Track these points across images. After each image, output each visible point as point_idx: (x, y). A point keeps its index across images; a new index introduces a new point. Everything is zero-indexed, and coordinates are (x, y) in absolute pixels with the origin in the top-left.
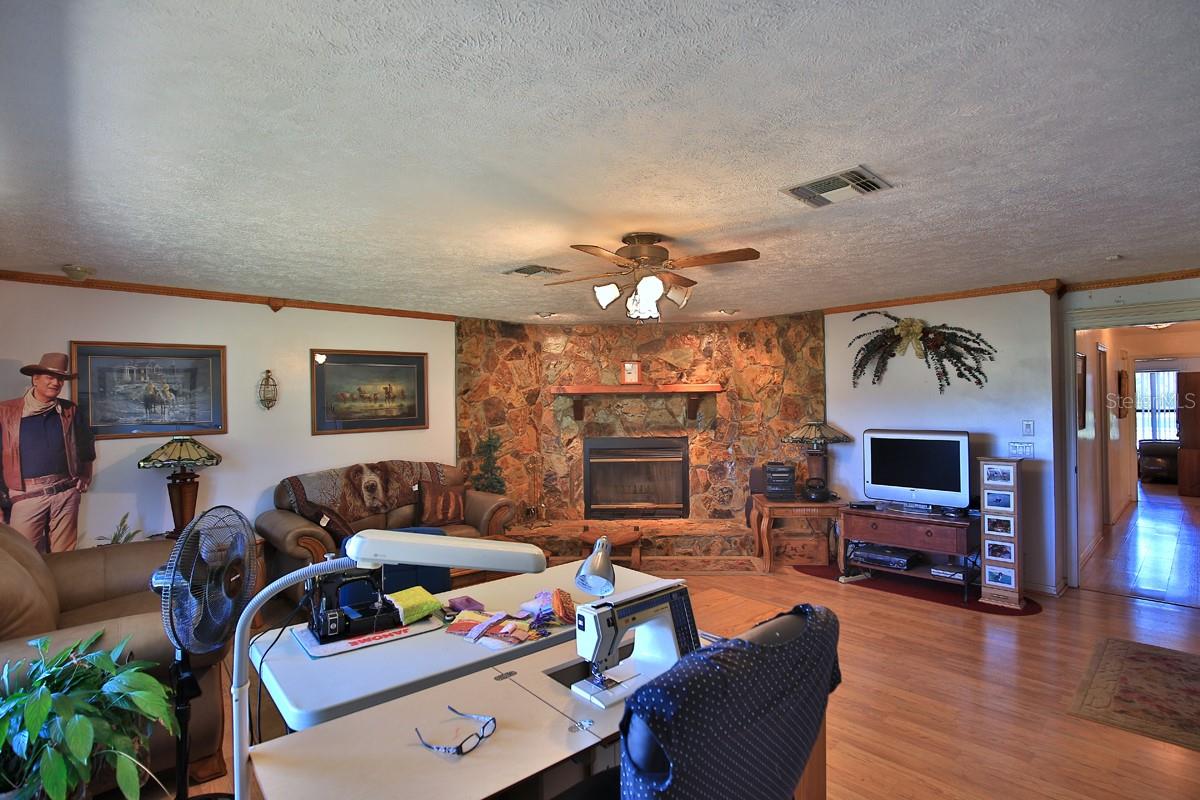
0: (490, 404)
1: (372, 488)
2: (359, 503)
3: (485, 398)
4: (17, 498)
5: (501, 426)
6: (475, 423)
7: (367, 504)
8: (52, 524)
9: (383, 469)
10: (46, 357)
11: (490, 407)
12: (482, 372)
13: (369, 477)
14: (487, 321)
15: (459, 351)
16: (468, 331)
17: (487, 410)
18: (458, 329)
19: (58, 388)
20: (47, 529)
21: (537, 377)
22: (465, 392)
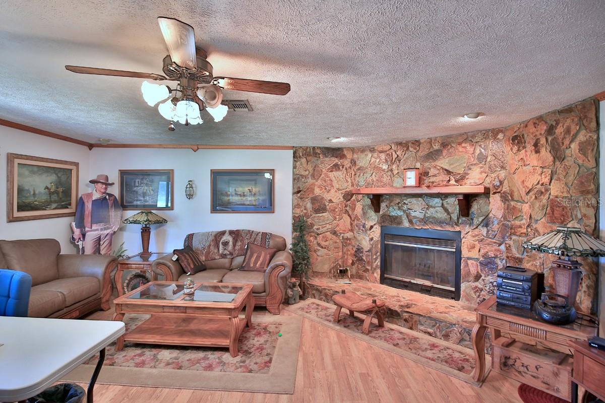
0: (315, 200)
1: (226, 244)
2: (216, 251)
3: (311, 196)
4: (88, 231)
5: (324, 214)
6: (305, 211)
7: (220, 252)
8: (101, 243)
9: (236, 234)
10: (98, 176)
11: (316, 202)
12: (310, 179)
13: (227, 238)
14: (314, 148)
15: (294, 167)
16: (301, 155)
17: (313, 203)
18: (295, 153)
19: (106, 189)
20: (99, 244)
21: (352, 183)
22: (299, 192)
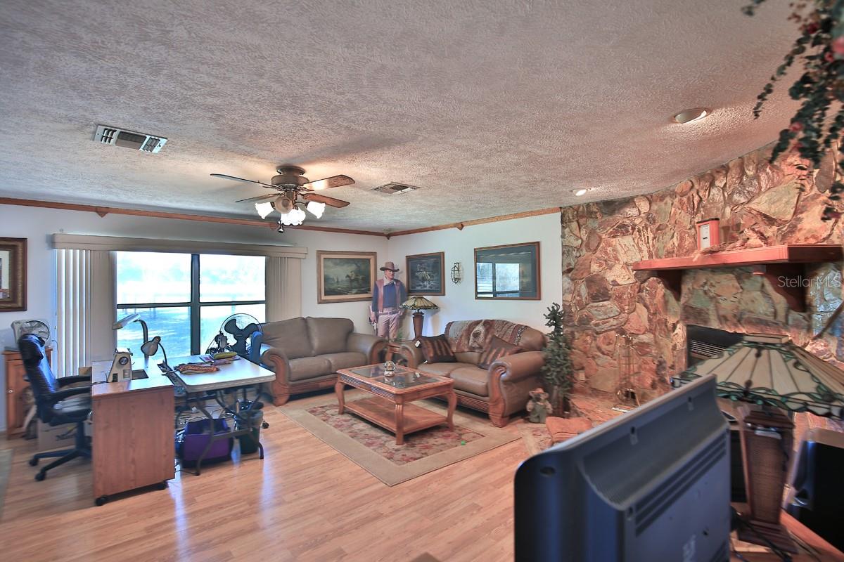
0: (592, 281)
1: (477, 335)
2: (466, 342)
3: (585, 275)
4: (381, 314)
5: (605, 303)
6: (578, 298)
7: (470, 344)
8: (390, 326)
9: (489, 324)
10: (387, 263)
11: (592, 284)
12: (584, 252)
13: (480, 328)
14: (588, 205)
15: (563, 236)
16: (571, 218)
17: (588, 287)
18: (562, 216)
19: (393, 275)
20: (388, 327)
21: (649, 252)
22: (569, 271)
